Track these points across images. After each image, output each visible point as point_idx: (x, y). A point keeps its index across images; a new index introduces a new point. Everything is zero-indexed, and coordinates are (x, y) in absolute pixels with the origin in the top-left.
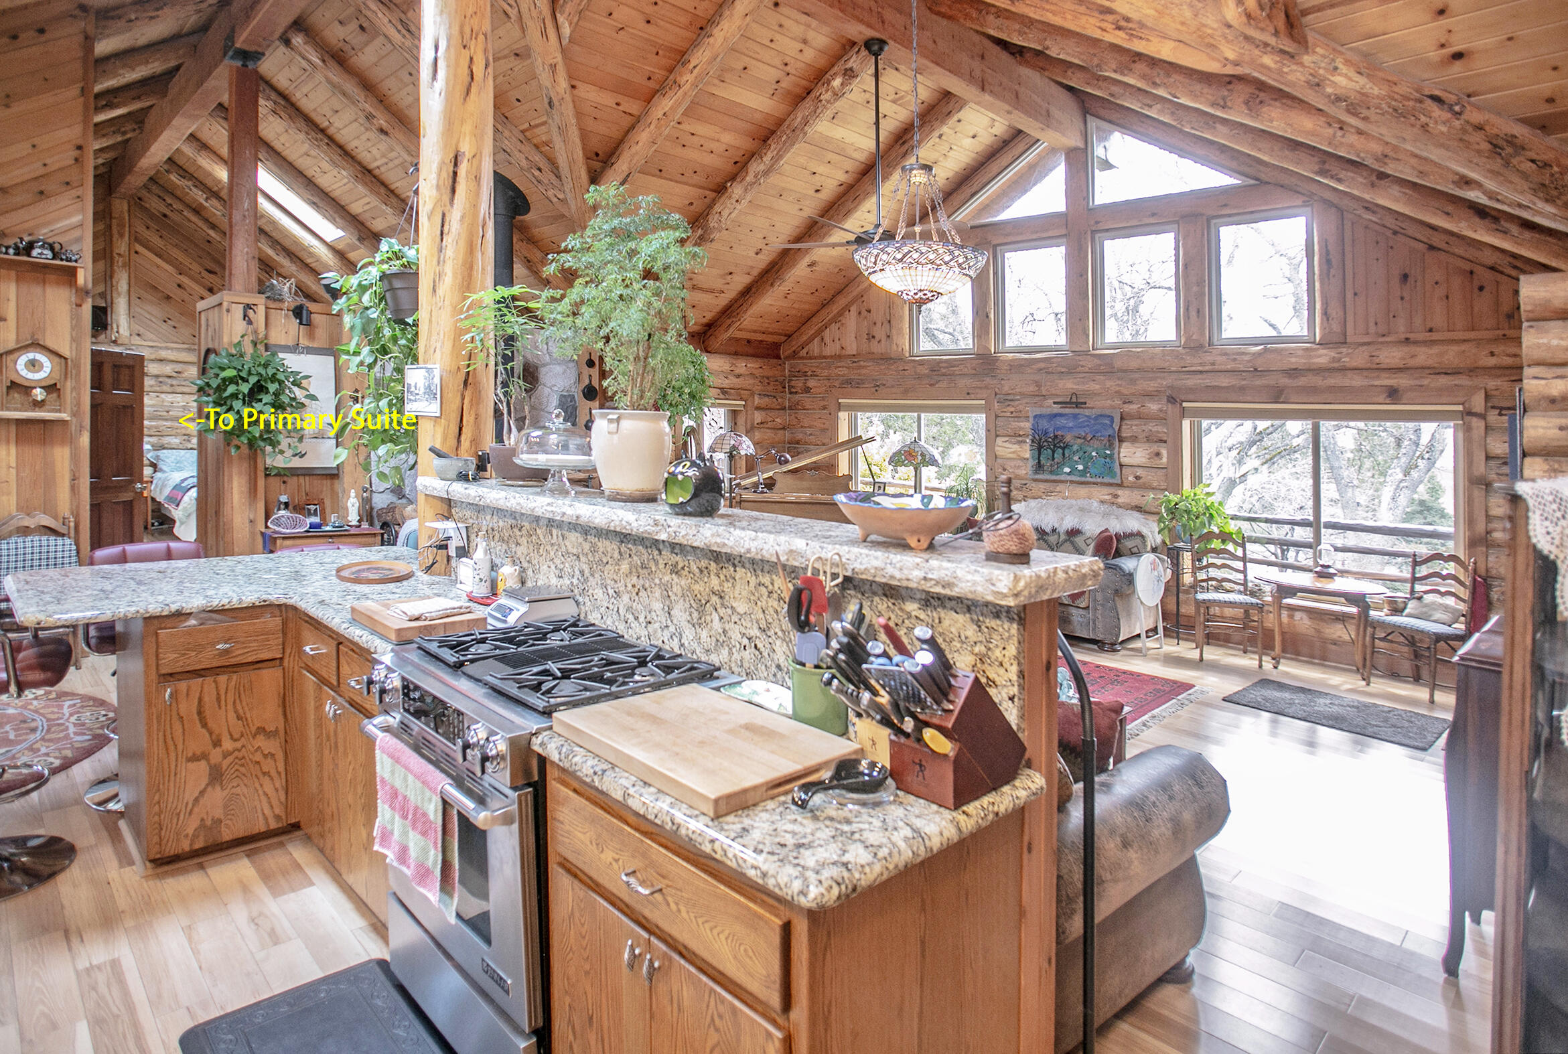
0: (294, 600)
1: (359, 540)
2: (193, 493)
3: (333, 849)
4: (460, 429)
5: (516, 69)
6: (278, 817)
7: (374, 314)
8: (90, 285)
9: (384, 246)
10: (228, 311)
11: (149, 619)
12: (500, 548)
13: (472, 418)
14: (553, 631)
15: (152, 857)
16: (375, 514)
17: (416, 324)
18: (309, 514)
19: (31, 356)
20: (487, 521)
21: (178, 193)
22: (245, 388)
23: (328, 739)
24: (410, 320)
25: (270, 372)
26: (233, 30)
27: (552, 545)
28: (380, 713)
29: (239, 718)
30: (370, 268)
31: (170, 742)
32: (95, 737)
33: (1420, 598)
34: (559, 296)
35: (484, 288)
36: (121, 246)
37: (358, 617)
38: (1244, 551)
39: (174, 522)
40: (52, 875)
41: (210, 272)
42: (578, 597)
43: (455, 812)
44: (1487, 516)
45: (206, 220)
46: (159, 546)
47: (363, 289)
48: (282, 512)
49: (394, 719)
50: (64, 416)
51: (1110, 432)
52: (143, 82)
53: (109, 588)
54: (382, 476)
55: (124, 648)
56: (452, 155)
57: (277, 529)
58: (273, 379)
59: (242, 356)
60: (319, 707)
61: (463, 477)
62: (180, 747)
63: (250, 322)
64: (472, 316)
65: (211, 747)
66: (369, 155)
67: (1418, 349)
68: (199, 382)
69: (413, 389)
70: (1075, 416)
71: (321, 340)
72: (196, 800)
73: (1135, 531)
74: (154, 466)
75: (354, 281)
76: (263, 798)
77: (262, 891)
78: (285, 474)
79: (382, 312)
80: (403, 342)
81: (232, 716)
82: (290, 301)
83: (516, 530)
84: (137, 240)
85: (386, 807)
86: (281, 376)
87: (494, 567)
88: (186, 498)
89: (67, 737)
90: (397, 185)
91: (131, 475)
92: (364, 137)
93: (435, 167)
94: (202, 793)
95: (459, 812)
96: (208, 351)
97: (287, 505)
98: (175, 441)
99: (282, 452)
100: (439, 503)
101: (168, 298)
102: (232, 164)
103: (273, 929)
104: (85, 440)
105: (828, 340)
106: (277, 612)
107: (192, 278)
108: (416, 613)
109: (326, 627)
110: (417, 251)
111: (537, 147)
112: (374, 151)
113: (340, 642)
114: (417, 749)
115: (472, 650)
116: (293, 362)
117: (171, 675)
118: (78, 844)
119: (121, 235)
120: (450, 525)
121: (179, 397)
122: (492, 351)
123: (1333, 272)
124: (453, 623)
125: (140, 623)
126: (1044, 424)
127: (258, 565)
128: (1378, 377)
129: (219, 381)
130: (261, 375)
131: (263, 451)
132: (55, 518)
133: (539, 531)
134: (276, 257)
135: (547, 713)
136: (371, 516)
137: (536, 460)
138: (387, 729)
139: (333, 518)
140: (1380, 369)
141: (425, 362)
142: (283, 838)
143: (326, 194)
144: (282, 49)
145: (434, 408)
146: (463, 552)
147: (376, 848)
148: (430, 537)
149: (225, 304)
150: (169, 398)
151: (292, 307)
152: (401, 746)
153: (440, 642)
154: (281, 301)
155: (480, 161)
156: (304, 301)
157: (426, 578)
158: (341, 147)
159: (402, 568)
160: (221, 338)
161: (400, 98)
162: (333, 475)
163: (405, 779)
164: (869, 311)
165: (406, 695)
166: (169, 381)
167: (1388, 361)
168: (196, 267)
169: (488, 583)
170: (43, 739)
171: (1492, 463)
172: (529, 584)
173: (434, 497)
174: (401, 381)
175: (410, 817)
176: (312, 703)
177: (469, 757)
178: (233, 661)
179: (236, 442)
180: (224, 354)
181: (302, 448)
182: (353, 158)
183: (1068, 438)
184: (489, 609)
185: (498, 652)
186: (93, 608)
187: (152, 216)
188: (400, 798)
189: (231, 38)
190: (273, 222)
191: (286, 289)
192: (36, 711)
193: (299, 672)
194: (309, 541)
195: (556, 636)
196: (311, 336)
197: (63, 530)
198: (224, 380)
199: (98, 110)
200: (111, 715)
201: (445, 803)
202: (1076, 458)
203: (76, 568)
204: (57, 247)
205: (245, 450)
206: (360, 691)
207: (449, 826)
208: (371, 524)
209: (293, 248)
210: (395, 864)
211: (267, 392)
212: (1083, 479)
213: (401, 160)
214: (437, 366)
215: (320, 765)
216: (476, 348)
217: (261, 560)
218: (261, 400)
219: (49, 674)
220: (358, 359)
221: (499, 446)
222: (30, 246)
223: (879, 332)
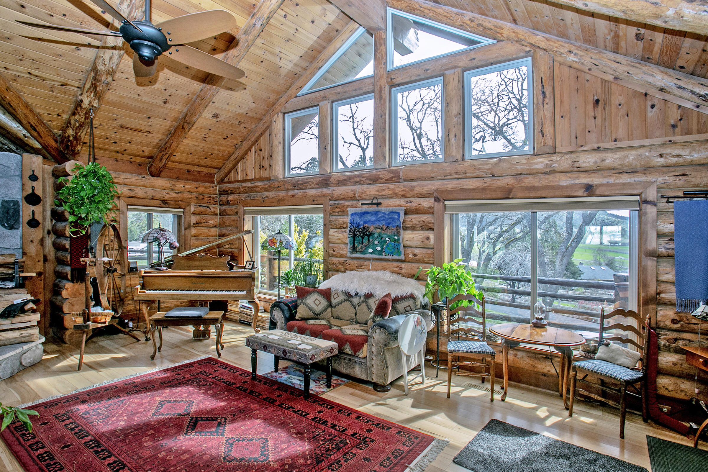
33: (607, 345)
38: (483, 308)
44: (657, 281)
51: (398, 224)
67: (607, 155)
70: (376, 213)
73: (409, 294)
105: (239, 170)
123: (547, 100)
126: (357, 219)
128: (578, 178)
140: (579, 170)
164: (261, 150)
167: (584, 165)
171: (662, 240)
183: (372, 229)
202: (376, 242)
212: (380, 257)
223: (266, 164)
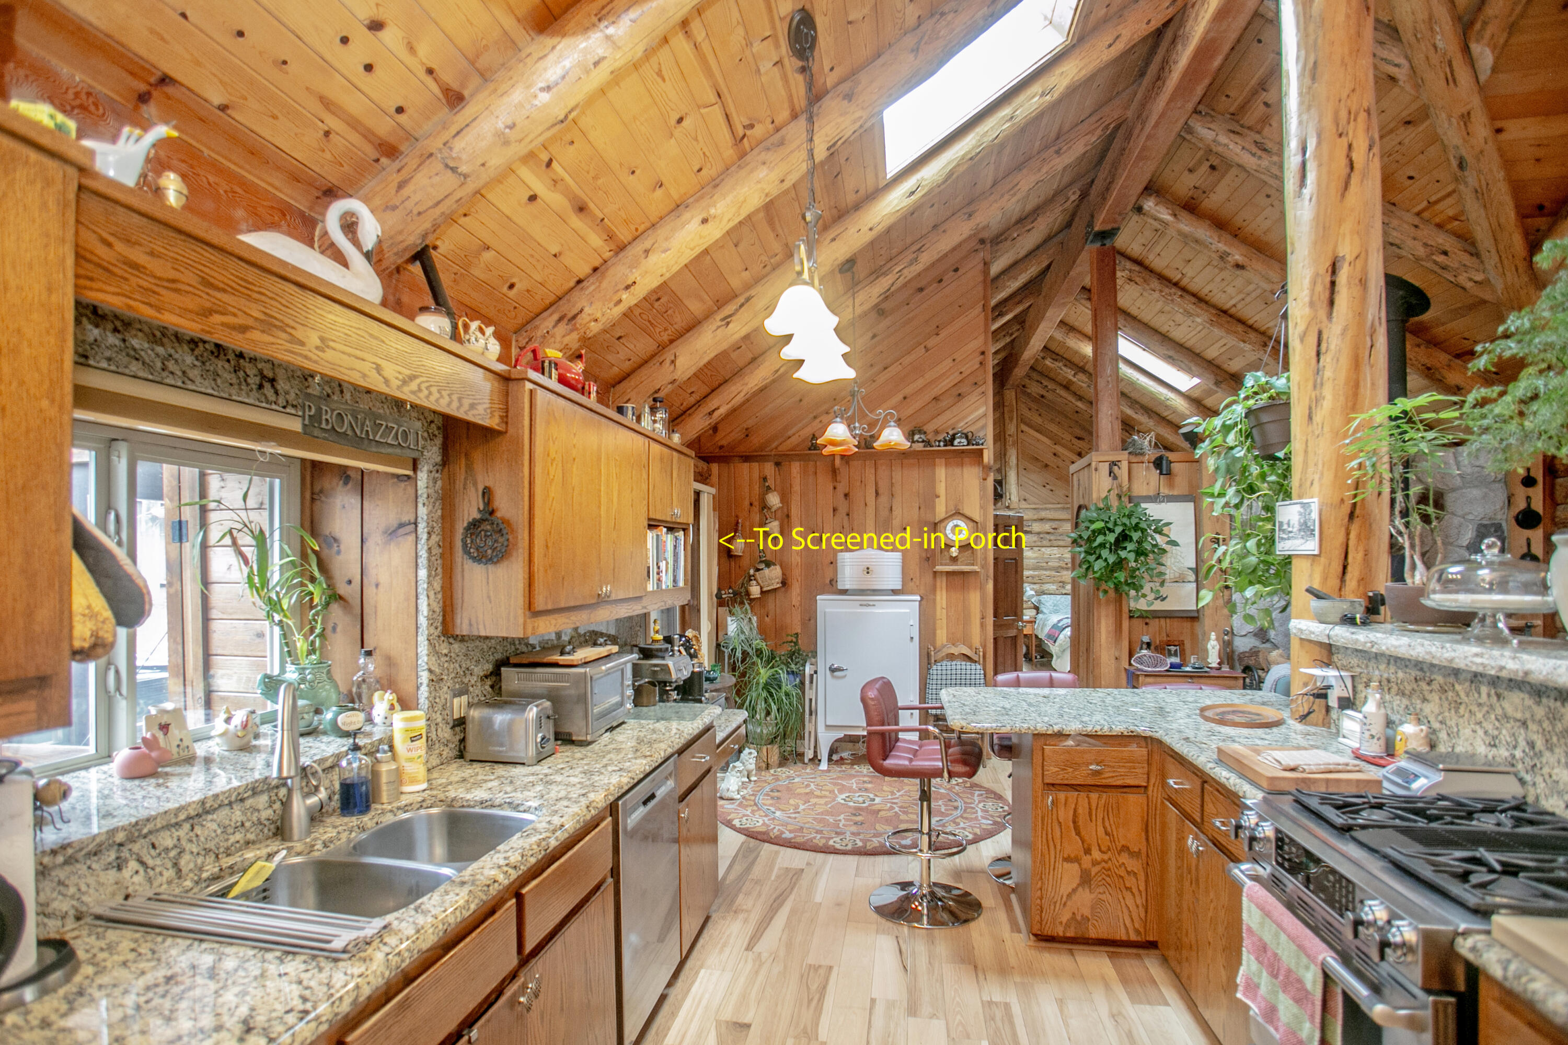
0: (1160, 734)
1: (1220, 681)
2: (1068, 632)
3: (1189, 978)
4: (1345, 567)
5: (1407, 141)
6: (1138, 932)
7: (1240, 453)
8: (992, 462)
9: (1249, 381)
10: (1096, 470)
11: (1037, 736)
12: (1399, 703)
13: (1360, 556)
14: (1483, 811)
15: (1035, 931)
16: (1236, 658)
17: (1288, 458)
18: (1170, 655)
19: (955, 522)
20: (1378, 672)
21: (1052, 375)
22: (1111, 538)
23: (1190, 872)
24: (1280, 454)
25: (1134, 521)
26: (1092, 216)
27: (1480, 705)
28: (1248, 861)
29: (1107, 833)
30: (1234, 407)
31: (1051, 844)
32: (995, 823)
34: (1495, 395)
35: (1377, 406)
36: (1011, 428)
37: (1224, 758)
39: (1052, 656)
40: (966, 921)
41: (1079, 439)
42: (1523, 774)
43: (1339, 991)
45: (1075, 394)
46: (1044, 675)
47: (1226, 429)
48: (1144, 652)
49: (1265, 870)
50: (976, 568)
52: (1025, 287)
53: (1008, 706)
54: (1249, 618)
55: (1017, 756)
56: (1328, 263)
57: (1139, 666)
58: (1136, 527)
59: (1108, 509)
60: (1181, 839)
61: (1349, 620)
62: (1058, 847)
63: (1115, 478)
64: (1359, 439)
65: (1082, 853)
66: (1223, 296)
68: (1073, 535)
69: (1285, 527)
71: (1181, 486)
72: (1069, 896)
74: (1037, 608)
75: (1217, 422)
76: (1125, 910)
77: (1121, 993)
78: (1147, 617)
79: (1248, 450)
80: (1273, 478)
81: (1101, 830)
82: (1151, 454)
83: (1423, 685)
84: (1023, 421)
85: (1252, 958)
86: (1143, 525)
87: (1389, 723)
88: (1061, 636)
89: (976, 818)
90: (1255, 319)
91: (1016, 615)
92: (1218, 279)
93: (1307, 282)
94: (1074, 890)
95: (1345, 994)
96: (1080, 508)
97: (1149, 645)
98: (1052, 587)
99: (1144, 596)
100: (1317, 649)
101: (1047, 466)
102: (1095, 339)
103: (1130, 1032)
104: (990, 586)
106: (1143, 743)
107: (1063, 446)
108: (1292, 764)
109: (1191, 764)
110: (1288, 379)
111: (1439, 226)
112: (1230, 290)
113: (1204, 780)
114: (1290, 906)
115: (1364, 814)
116: (1154, 510)
117: (1053, 785)
118: (984, 904)
119: (1011, 419)
120: (1331, 673)
121: (1055, 550)
122: (1387, 476)
124: (1338, 781)
125: (1030, 738)
127: (1125, 698)
129: (1089, 533)
130: (1124, 525)
131: (1127, 594)
132: (970, 648)
133: (1458, 687)
134: (1135, 416)
135: (1484, 913)
136: (1233, 659)
137: (1456, 601)
138: (1256, 878)
139: (1193, 659)
141: (1300, 497)
142: (1141, 951)
143: (1181, 345)
144: (1135, 218)
145: (1311, 546)
146: (1347, 703)
147: (1239, 995)
148: (1306, 685)
149: (1093, 464)
150: (1048, 551)
151: (1153, 459)
152: (1271, 899)
153: (1323, 798)
154: (1143, 454)
155: (1366, 260)
156: (1163, 452)
157: (1299, 727)
158: (1194, 295)
159: (1271, 714)
160: (1090, 494)
161: (1257, 224)
162: (1193, 618)
163: (1277, 936)
165: (1279, 847)
166: (1048, 537)
168: (1067, 437)
169: (1382, 742)
170: (961, 816)
172: (1442, 748)
173: (1310, 641)
174: (1272, 520)
175: (1281, 978)
176: (1174, 835)
177: (1362, 936)
178: (1104, 782)
179: (1104, 586)
180: (1093, 508)
181: (1164, 592)
182: (1206, 303)
184: (1383, 771)
185: (1398, 822)
186: (997, 721)
187: (1034, 400)
188: (1269, 954)
189: (1090, 224)
190: (1132, 383)
191: (1146, 443)
192: (957, 794)
193: (1162, 803)
194: (1170, 679)
195: (1485, 817)
196: (1171, 485)
197: (975, 658)
198: (1094, 531)
199: (994, 319)
200: (1006, 808)
201: (1326, 976)
203: (983, 689)
204: (970, 435)
205: (1112, 593)
206: (1226, 834)
207: (1331, 1004)
208: (1232, 667)
209: (1150, 405)
210: (1260, 1019)
211: (1131, 540)
213: (1259, 291)
214: (1316, 500)
215: (1180, 894)
216: (1365, 475)
217: (1126, 694)
218: (1125, 548)
219: (968, 769)
220: (1222, 501)
221: (1398, 585)
222: (953, 438)
